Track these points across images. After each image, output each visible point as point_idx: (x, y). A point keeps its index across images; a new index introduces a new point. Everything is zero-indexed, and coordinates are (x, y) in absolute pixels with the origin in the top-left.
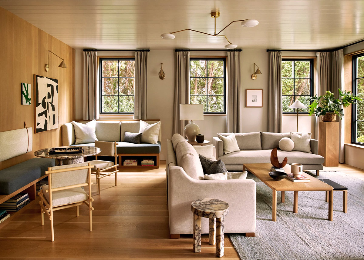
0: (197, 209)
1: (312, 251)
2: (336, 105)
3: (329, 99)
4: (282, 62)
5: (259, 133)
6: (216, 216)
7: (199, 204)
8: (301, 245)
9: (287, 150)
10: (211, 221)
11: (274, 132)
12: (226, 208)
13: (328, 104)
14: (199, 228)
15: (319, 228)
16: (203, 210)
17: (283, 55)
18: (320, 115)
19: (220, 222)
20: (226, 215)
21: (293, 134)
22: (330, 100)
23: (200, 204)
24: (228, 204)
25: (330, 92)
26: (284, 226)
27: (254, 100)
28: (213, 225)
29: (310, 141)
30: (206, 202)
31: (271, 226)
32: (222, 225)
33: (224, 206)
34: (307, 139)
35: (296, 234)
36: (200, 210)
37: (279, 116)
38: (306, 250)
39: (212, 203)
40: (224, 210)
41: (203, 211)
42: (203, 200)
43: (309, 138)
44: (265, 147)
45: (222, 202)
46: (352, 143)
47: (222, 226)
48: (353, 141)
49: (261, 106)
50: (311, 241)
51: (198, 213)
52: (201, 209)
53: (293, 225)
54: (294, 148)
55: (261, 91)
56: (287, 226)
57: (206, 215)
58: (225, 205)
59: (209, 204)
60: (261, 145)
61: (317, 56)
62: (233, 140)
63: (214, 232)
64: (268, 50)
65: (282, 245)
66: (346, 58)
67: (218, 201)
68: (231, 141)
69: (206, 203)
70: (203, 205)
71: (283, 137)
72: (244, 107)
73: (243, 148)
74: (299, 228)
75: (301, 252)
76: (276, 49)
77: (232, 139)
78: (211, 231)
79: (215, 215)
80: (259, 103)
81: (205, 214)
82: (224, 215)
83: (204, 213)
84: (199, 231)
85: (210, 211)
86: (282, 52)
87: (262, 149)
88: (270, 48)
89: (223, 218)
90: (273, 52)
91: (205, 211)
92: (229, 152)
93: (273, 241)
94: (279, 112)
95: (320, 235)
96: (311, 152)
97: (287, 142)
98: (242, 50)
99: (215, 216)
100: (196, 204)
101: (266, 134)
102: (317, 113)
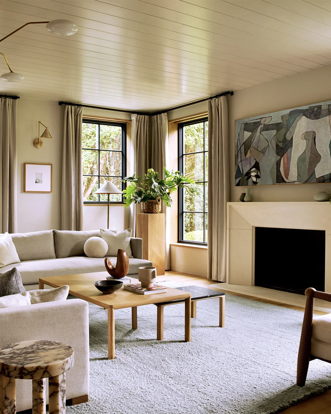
0: (6, 365)
1: (189, 402)
2: (162, 187)
3: (153, 179)
4: (83, 124)
5: (50, 231)
6: (48, 373)
7: (10, 353)
8: (169, 397)
9: (98, 256)
10: (36, 385)
11: (70, 229)
12: (69, 355)
13: (153, 186)
14: (11, 403)
15: (180, 363)
16: (21, 364)
17: (85, 113)
18: (140, 202)
19: (57, 385)
20: (69, 369)
21: (105, 232)
22: (154, 181)
23: (14, 353)
24: (70, 347)
25: (153, 170)
26: (128, 372)
27: (38, 181)
28: (41, 392)
29: (131, 241)
30: (25, 348)
31: (109, 377)
32: (62, 388)
33: (64, 351)
34: (127, 238)
35: (152, 379)
36: (14, 365)
37: (78, 206)
38: (179, 403)
39: (38, 349)
40: (66, 360)
41: (21, 366)
42: (17, 345)
43: (129, 236)
44: (61, 253)
45: (58, 344)
46: (179, 242)
47: (62, 391)
48: (180, 239)
49: (50, 191)
50: (178, 385)
51: (9, 373)
52: (15, 363)
53: (142, 367)
54: (107, 253)
55: (50, 166)
56: (133, 372)
57: (28, 374)
58: (65, 349)
59: (33, 352)
60: (55, 252)
61: (132, 119)
62: (8, 243)
63: (42, 405)
64: (61, 103)
65: (139, 406)
66: (171, 126)
67: (50, 343)
68: (5, 245)
69: (24, 351)
70: (19, 355)
71: (90, 236)
72: (21, 192)
73: (25, 257)
74: (151, 369)
75: (173, 408)
76: (73, 102)
77: (6, 243)
78: (36, 405)
79: (47, 371)
80: (46, 185)
81: (26, 372)
82: (65, 370)
83: (24, 371)
84: (12, 409)
85: (35, 365)
86: (83, 108)
87: (57, 257)
88: (64, 100)
89: (64, 376)
90: (70, 106)
91: (26, 366)
92: (3, 265)
93: (123, 402)
94: (77, 200)
95: (188, 374)
96: (133, 257)
97: (97, 244)
98: (19, 98)
99: (46, 373)
100: (4, 354)
101: (62, 234)
102: (137, 198)
